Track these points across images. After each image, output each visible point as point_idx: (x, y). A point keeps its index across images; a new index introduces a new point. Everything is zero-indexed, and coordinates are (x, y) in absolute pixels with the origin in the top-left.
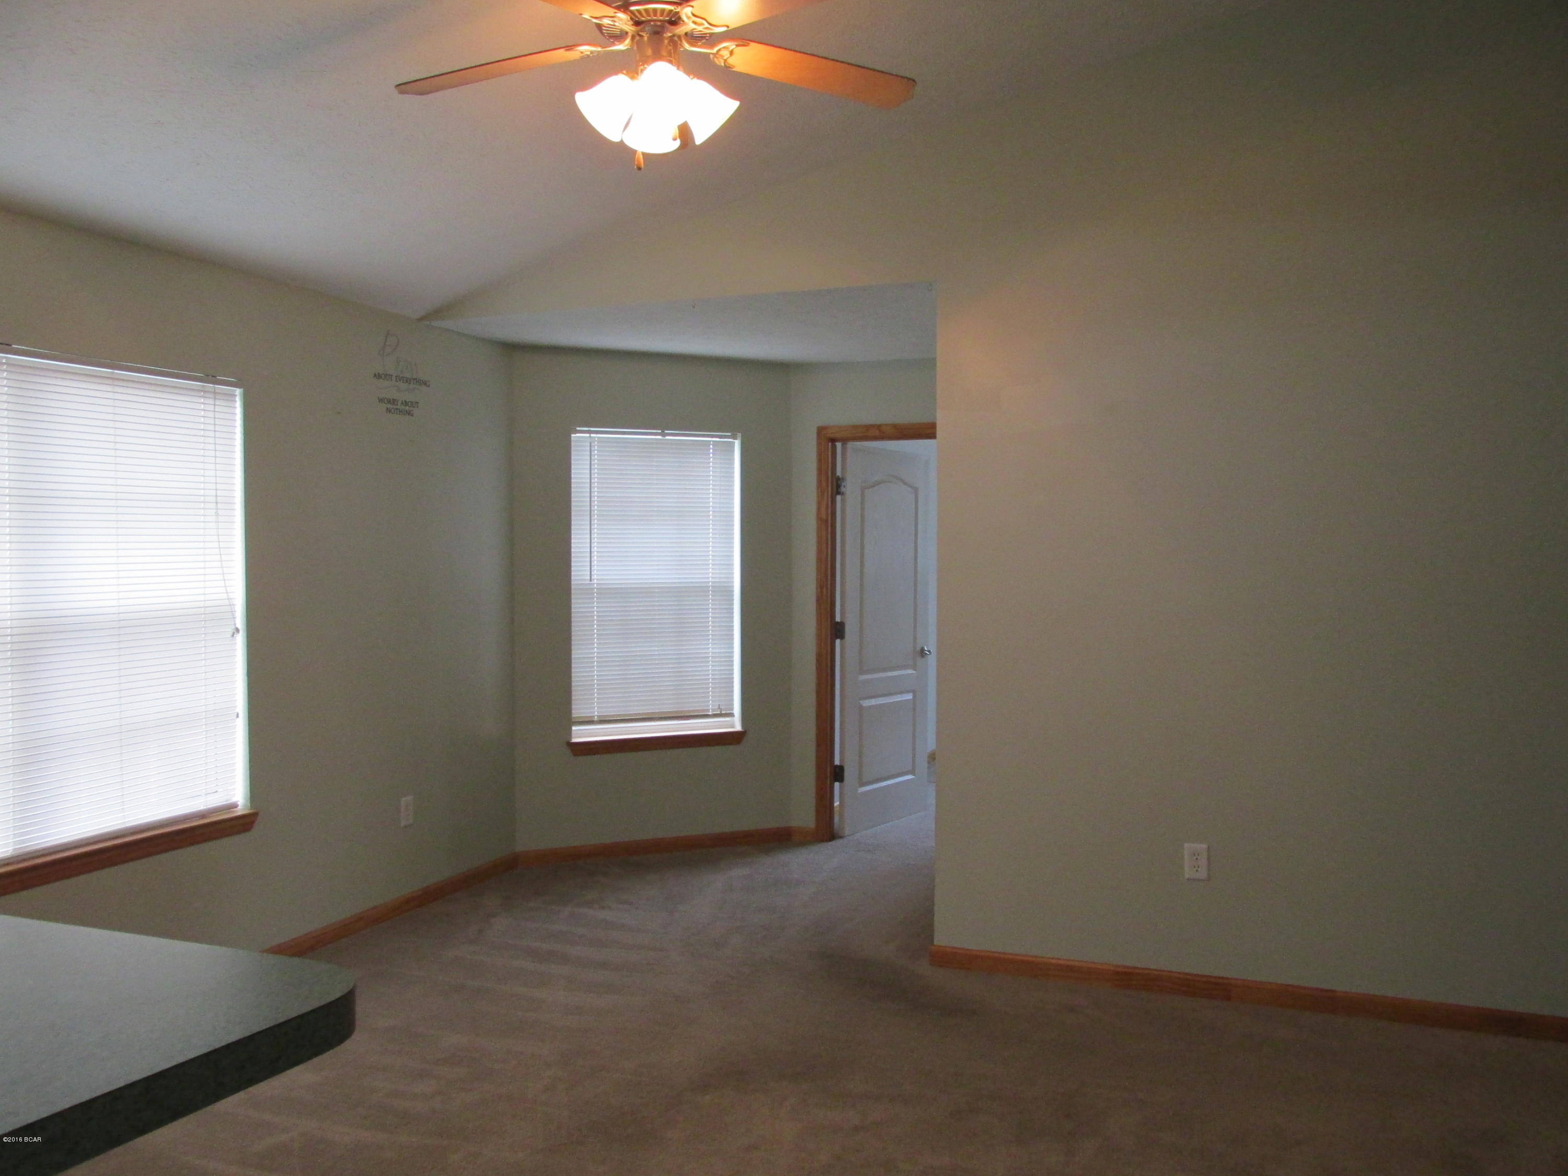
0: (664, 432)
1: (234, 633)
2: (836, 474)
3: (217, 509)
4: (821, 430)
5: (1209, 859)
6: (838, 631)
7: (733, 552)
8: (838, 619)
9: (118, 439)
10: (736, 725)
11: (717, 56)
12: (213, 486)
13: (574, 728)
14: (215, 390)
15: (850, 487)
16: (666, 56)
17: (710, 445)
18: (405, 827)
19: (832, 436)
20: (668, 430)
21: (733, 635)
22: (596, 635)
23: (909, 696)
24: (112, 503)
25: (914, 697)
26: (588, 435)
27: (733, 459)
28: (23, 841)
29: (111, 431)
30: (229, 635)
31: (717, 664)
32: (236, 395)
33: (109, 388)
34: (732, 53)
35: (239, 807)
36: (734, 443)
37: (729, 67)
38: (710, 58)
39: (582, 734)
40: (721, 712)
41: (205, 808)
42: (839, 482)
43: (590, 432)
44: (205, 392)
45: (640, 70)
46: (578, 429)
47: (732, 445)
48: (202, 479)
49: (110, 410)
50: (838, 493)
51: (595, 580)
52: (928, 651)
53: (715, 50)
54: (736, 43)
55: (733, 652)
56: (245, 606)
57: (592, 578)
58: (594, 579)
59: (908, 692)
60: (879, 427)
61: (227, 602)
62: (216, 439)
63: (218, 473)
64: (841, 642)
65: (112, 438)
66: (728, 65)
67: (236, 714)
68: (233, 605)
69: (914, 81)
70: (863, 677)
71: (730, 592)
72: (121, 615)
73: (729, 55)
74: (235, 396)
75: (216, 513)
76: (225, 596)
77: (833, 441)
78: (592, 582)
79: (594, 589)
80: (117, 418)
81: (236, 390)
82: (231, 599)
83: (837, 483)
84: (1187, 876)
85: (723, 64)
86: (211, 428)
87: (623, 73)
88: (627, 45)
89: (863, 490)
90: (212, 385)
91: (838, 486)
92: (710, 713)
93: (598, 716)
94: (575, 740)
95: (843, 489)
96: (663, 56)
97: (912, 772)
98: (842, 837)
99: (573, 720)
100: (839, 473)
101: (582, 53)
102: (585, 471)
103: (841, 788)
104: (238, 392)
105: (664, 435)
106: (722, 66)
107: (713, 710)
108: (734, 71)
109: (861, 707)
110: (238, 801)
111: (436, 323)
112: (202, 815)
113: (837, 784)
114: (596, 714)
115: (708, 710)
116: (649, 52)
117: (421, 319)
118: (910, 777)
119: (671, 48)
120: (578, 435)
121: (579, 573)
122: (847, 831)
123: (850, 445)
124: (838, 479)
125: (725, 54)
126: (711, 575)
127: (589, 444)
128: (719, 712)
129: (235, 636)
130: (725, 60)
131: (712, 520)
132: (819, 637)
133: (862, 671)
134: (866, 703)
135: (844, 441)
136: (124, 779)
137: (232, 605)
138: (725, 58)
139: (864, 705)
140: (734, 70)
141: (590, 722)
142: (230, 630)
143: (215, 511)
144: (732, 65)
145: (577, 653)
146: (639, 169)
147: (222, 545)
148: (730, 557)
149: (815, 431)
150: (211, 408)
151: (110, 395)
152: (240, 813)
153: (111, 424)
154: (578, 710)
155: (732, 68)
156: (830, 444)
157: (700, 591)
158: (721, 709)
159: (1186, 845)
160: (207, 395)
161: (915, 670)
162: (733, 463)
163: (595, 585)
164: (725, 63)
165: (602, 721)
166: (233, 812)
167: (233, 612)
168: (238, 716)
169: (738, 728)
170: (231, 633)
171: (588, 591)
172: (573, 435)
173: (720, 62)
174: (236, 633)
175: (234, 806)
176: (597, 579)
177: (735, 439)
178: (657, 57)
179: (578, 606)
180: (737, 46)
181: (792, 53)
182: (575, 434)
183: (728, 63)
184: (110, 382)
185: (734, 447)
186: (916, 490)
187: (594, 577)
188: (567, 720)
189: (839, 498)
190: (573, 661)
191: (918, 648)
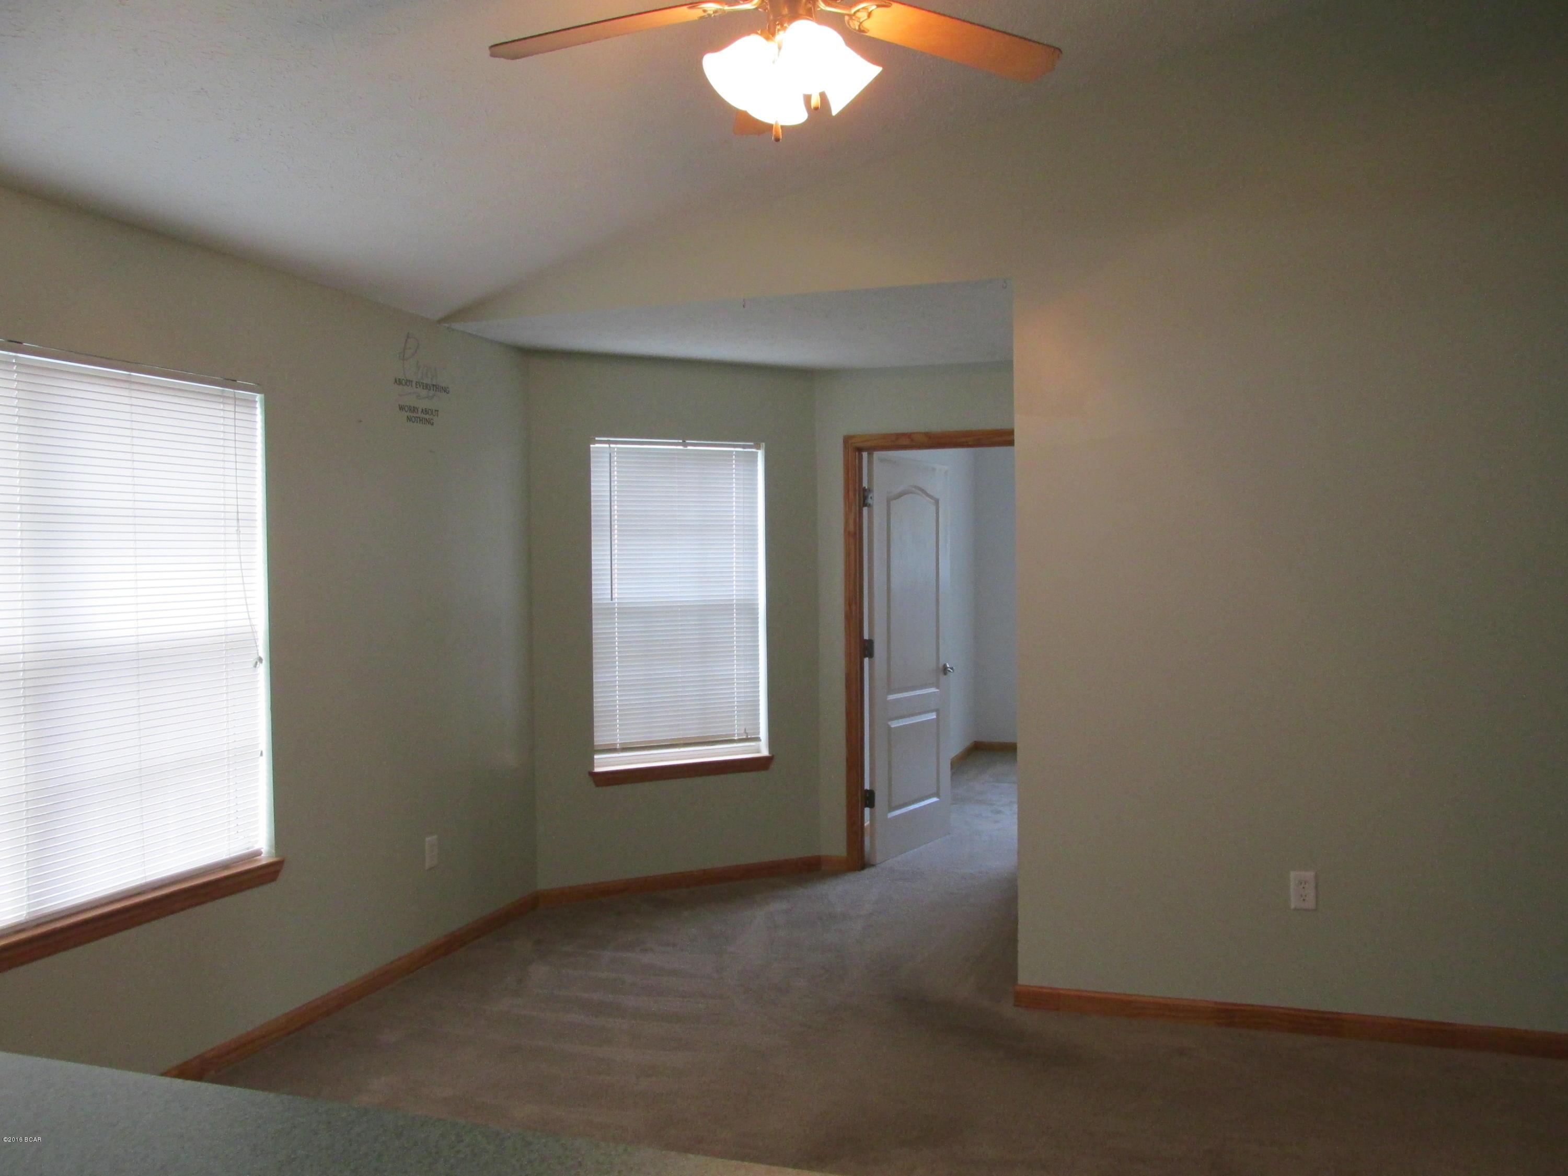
0: (685, 441)
1: (256, 663)
2: (862, 485)
3: (238, 527)
4: (847, 440)
5: (1316, 887)
6: (867, 649)
7: (757, 567)
8: (866, 637)
9: (136, 449)
10: (763, 750)
11: (854, 18)
12: (234, 501)
13: (596, 757)
14: (235, 396)
15: (877, 499)
16: (804, 15)
17: (732, 456)
18: (430, 869)
19: (858, 445)
20: (690, 440)
21: (758, 655)
22: (617, 658)
23: (933, 716)
24: (130, 520)
25: (938, 715)
26: (607, 446)
27: (756, 471)
28: (38, 903)
29: (128, 441)
30: (252, 666)
31: (743, 686)
32: (257, 401)
33: (126, 393)
34: (870, 15)
35: (262, 855)
36: (757, 452)
37: (863, 31)
38: (844, 21)
39: (605, 763)
40: (747, 736)
41: (228, 857)
42: (866, 494)
43: (609, 442)
44: (224, 397)
45: (777, 29)
46: (596, 439)
47: (755, 455)
48: (222, 494)
49: (128, 416)
50: (865, 505)
51: (616, 600)
52: (950, 668)
53: (853, 11)
54: (877, 3)
55: (758, 674)
56: (268, 633)
57: (613, 597)
58: (615, 598)
59: (932, 711)
60: (909, 436)
61: (249, 629)
62: (237, 449)
63: (239, 487)
64: (869, 660)
65: (128, 448)
66: (862, 29)
67: (260, 752)
68: (256, 632)
69: (1060, 50)
70: (891, 697)
71: (754, 610)
72: (140, 645)
73: (866, 17)
74: (255, 402)
75: (237, 530)
76: (247, 622)
77: (860, 450)
78: (613, 601)
79: (614, 608)
80: (135, 425)
81: (256, 396)
82: (253, 625)
83: (864, 495)
84: (1293, 906)
85: (857, 28)
86: (232, 437)
87: (757, 33)
88: (755, 5)
89: (889, 501)
90: (232, 390)
91: (865, 498)
92: (736, 738)
93: (620, 744)
94: (597, 770)
95: (869, 501)
96: (801, 15)
97: (937, 794)
98: (873, 865)
99: (596, 748)
100: (865, 484)
101: (705, 11)
102: (605, 484)
103: (872, 814)
104: (259, 397)
105: (685, 445)
106: (855, 29)
107: (738, 735)
108: (867, 36)
109: (889, 728)
110: (262, 848)
111: (457, 326)
112: (225, 865)
113: (867, 811)
114: (618, 741)
115: (734, 735)
116: (785, 11)
117: (440, 321)
118: (934, 799)
119: (811, 6)
120: (597, 445)
121: (600, 591)
122: (879, 858)
123: (877, 454)
124: (864, 490)
125: (863, 15)
126: (734, 592)
127: (608, 455)
128: (745, 737)
129: (258, 666)
130: (861, 23)
131: (736, 535)
132: (848, 655)
133: (891, 691)
134: (894, 724)
135: (871, 450)
136: (145, 829)
137: (254, 632)
138: (861, 20)
139: (892, 726)
140: (867, 34)
141: (612, 750)
142: (253, 659)
143: (236, 528)
144: (867, 29)
145: (599, 677)
146: (777, 140)
147: (244, 566)
148: (755, 573)
149: (841, 441)
150: (232, 415)
151: (126, 400)
152: (264, 862)
153: (128, 433)
154: (600, 738)
155: (866, 33)
156: (857, 453)
157: (724, 608)
158: (747, 733)
159: (1293, 874)
160: (226, 401)
161: (938, 687)
162: (756, 475)
163: (616, 604)
164: (859, 26)
165: (625, 749)
166: (259, 860)
167: (255, 640)
168: (262, 754)
169: (764, 752)
170: (254, 662)
171: (609, 611)
172: (591, 446)
173: (854, 25)
174: (258, 663)
175: (258, 853)
176: (618, 598)
177: (759, 449)
178: (794, 17)
179: (599, 626)
180: (878, 6)
181: (935, 16)
182: (594, 444)
183: (863, 27)
184: (126, 385)
185: (757, 457)
186: (937, 502)
187: (615, 596)
188: (589, 749)
189: (865, 510)
190: (595, 686)
191: (941, 665)
